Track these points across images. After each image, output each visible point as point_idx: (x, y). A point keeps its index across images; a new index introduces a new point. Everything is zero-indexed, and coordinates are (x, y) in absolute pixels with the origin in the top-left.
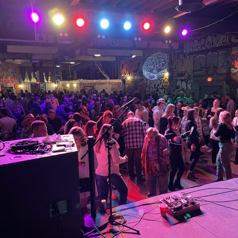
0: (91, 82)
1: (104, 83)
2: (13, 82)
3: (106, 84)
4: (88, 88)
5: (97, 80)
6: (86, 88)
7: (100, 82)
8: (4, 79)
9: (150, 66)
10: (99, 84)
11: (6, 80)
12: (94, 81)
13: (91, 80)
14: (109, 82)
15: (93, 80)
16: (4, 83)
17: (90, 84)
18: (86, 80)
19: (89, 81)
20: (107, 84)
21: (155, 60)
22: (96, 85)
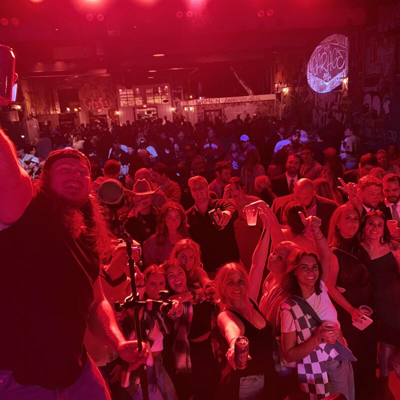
0: (218, 103)
2: (106, 107)
4: (212, 113)
5: (228, 98)
6: (208, 113)
8: (93, 102)
9: (319, 65)
10: (232, 105)
11: (96, 103)
15: (220, 99)
16: (93, 108)
17: (216, 106)
18: (208, 99)
19: (214, 101)
20: (247, 104)
21: (328, 53)
22: (226, 107)
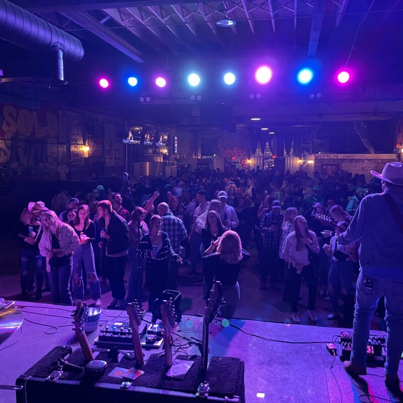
0: (336, 158)
1: (360, 160)
2: (239, 156)
3: (363, 162)
4: (330, 167)
5: (346, 155)
6: (325, 167)
7: (351, 158)
8: (229, 151)
10: (349, 162)
11: (231, 152)
12: (341, 156)
13: (336, 155)
14: (368, 158)
15: (339, 154)
16: (229, 156)
17: (333, 161)
18: (326, 155)
19: (332, 156)
20: (366, 161)
22: (343, 162)
